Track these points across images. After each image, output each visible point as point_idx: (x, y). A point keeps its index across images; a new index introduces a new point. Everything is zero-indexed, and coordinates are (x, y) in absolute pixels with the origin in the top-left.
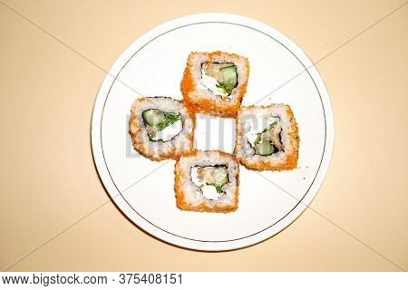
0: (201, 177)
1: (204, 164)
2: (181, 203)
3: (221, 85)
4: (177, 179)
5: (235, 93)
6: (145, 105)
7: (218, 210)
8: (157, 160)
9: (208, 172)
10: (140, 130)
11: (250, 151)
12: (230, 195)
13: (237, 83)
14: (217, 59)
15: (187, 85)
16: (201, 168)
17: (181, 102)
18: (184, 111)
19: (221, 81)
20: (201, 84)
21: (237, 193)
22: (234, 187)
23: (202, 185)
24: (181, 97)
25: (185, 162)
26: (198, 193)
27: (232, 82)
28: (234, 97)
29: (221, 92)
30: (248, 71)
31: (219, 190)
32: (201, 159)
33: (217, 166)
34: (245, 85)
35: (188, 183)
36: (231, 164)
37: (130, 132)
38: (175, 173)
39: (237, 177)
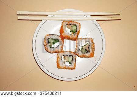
0: (64, 59)
1: (66, 55)
2: (58, 66)
3: (72, 31)
4: (57, 59)
5: (76, 34)
6: (49, 37)
7: (69, 69)
8: (52, 53)
9: (67, 57)
10: (47, 44)
11: (80, 52)
12: (73, 64)
13: (77, 31)
14: (71, 23)
15: (62, 31)
16: (65, 56)
17: (59, 36)
18: (60, 39)
19: (72, 30)
20: (66, 31)
21: (75, 64)
22: (75, 62)
23: (65, 62)
24: (59, 35)
25: (60, 54)
26: (64, 64)
27: (75, 30)
28: (76, 35)
29: (71, 33)
30: (80, 27)
31: (70, 63)
32: (65, 54)
33: (69, 56)
34: (79, 31)
35: (61, 61)
36: (74, 55)
37: (44, 45)
38: (57, 57)
39: (75, 59)
